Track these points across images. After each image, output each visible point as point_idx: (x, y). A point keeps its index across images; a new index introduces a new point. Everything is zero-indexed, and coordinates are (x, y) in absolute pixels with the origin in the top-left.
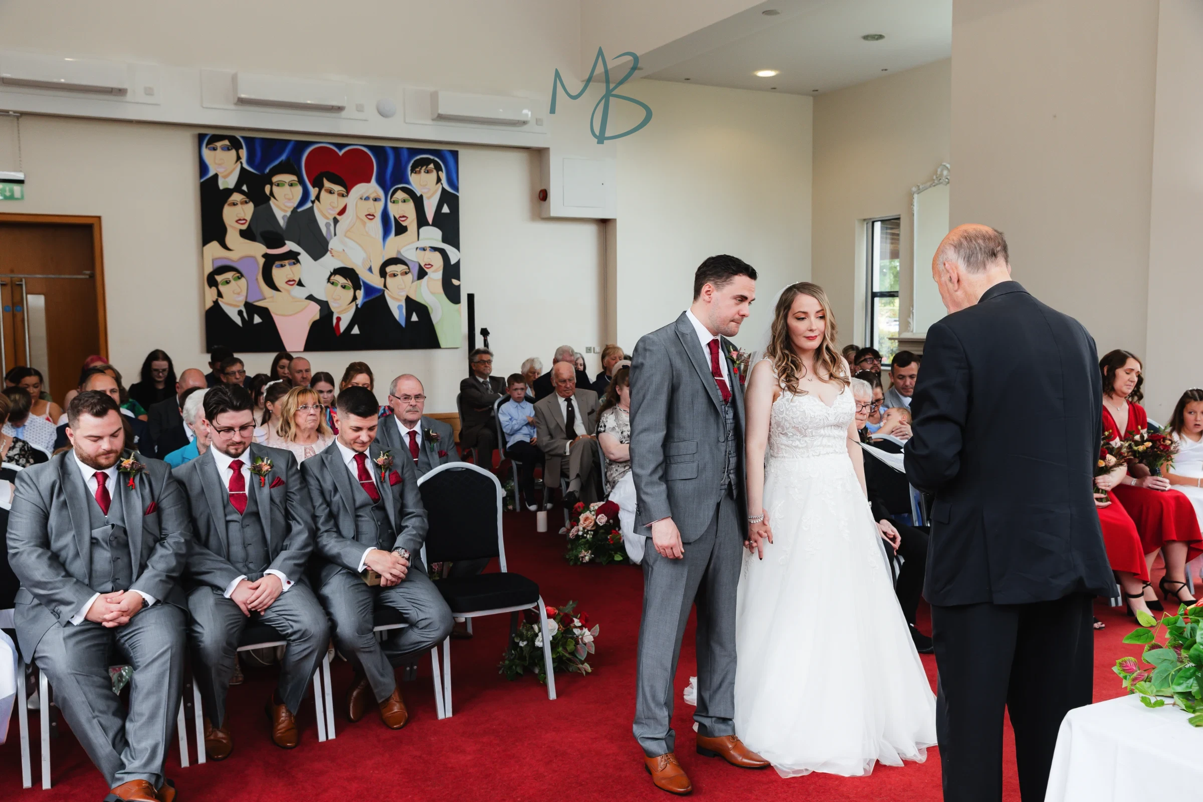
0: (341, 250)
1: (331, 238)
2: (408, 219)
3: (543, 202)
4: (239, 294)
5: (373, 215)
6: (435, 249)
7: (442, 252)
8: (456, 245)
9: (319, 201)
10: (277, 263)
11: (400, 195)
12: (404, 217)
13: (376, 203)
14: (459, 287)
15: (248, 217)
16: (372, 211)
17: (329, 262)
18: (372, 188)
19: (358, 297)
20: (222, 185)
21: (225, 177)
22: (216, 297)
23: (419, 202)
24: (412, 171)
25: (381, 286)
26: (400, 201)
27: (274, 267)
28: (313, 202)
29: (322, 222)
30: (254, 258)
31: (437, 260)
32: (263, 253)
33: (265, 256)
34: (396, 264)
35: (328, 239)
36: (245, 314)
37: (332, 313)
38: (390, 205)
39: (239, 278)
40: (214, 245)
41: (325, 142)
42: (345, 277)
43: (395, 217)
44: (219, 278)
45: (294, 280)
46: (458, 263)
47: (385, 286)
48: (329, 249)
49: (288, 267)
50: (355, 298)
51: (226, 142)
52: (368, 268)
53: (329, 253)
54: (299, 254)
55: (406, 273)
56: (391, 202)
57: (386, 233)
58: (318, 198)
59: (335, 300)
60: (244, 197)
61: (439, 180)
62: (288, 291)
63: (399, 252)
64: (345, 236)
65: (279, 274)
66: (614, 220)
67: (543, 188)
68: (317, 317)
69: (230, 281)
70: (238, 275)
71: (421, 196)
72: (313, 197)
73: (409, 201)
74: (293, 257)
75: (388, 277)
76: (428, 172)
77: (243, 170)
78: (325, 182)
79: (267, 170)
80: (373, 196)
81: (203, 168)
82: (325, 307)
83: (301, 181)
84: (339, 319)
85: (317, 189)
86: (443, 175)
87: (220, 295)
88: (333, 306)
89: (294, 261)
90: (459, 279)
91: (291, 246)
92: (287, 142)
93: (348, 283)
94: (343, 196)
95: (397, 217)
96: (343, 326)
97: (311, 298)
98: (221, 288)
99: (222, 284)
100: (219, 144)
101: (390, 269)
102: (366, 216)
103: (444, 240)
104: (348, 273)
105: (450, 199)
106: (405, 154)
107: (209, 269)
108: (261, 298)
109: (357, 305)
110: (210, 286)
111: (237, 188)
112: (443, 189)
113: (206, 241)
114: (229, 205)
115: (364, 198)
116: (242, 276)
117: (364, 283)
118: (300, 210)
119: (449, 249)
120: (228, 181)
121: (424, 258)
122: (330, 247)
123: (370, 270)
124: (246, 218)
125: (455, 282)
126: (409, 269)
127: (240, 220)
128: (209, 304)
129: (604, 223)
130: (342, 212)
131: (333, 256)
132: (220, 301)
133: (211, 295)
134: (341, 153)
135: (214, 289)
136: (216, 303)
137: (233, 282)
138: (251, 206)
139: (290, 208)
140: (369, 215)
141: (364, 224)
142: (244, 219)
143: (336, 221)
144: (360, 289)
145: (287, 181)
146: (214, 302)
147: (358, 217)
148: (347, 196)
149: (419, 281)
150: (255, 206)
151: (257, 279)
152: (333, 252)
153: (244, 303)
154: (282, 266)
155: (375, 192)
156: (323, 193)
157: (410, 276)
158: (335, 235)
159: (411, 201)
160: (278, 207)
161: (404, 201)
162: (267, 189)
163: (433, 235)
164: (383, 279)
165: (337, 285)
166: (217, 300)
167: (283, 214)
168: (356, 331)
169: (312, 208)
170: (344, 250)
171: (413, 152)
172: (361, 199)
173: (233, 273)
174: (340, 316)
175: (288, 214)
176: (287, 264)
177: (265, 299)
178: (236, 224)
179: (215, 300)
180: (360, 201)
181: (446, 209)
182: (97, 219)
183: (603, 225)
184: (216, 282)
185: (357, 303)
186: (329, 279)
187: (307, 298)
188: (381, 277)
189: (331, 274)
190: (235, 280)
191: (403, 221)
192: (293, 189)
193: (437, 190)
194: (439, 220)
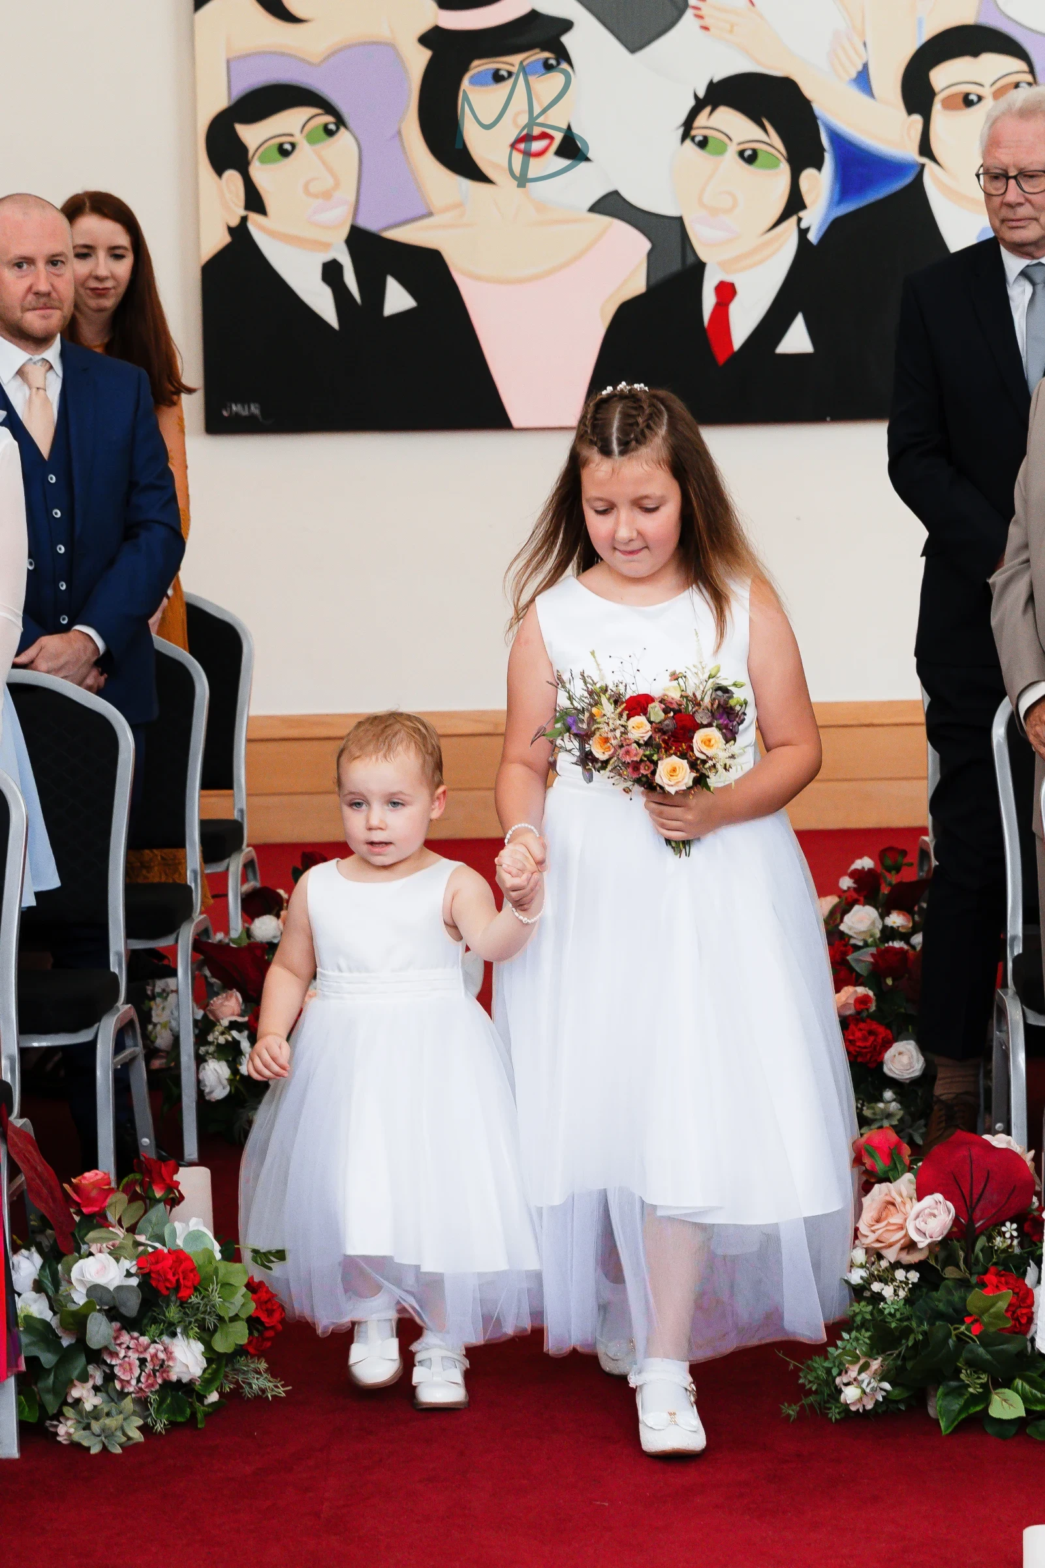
0: (742, 3)
4: (327, 195)
10: (480, 66)
17: (690, 54)
19: (807, 200)
22: (242, 212)
25: (908, 151)
27: (466, 83)
30: (387, 47)
32: (425, 26)
33: (433, 38)
34: (975, 51)
36: (350, 279)
37: (700, 266)
39: (330, 133)
42: (756, 116)
44: (251, 135)
45: (544, 135)
47: (925, 148)
48: (693, 1)
50: (795, 204)
52: (853, 70)
53: (689, 18)
54: (567, 25)
55: (1018, 89)
59: (713, 211)
65: (488, 111)
68: (638, 285)
69: (293, 145)
70: (329, 119)
74: (541, 37)
75: (937, 107)
82: (669, 239)
84: (726, 292)
87: (254, 201)
89: (545, 55)
93: (771, 141)
96: (743, 322)
97: (612, 205)
98: (257, 171)
99: (263, 161)
101: (943, 75)
104: (769, 99)
107: (216, 101)
108: (424, 211)
109: (803, 233)
110: (219, 170)
116: (340, 121)
117: (836, 138)
123: (862, 80)
126: (1030, 69)
128: (215, 240)
131: (706, 28)
132: (257, 227)
133: (221, 201)
135: (232, 177)
136: (240, 234)
137: (305, 151)
144: (819, 166)
146: (231, 230)
151: (399, 133)
152: (705, 9)
153: (345, 232)
154: (498, 76)
164: (917, 119)
165: (721, 150)
166: (244, 220)
168: (797, 339)
170: (753, 3)
173: (311, 112)
174: (728, 278)
177: (430, 214)
179: (235, 222)
184: (243, 149)
185: (803, 225)
186: (688, 124)
187: (596, 208)
188: (910, 110)
189: (699, 105)
190: (312, 139)
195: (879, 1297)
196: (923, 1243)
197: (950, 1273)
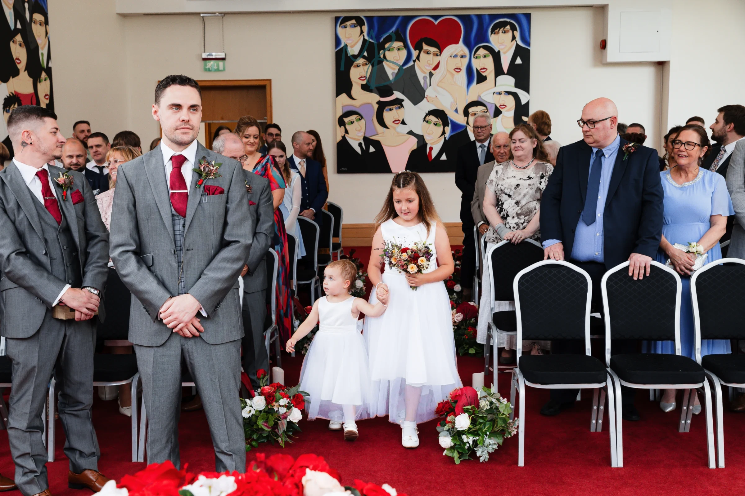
0: (434, 96)
1: (427, 88)
2: (487, 70)
3: (602, 51)
4: (359, 131)
6: (509, 93)
7: (515, 95)
8: (527, 89)
9: (419, 60)
10: (387, 108)
11: (482, 52)
12: (484, 68)
13: (463, 59)
15: (368, 75)
16: (459, 66)
17: (425, 106)
18: (460, 48)
19: (446, 132)
20: (350, 52)
21: (352, 47)
22: (344, 134)
23: (496, 56)
24: (492, 31)
25: (464, 123)
26: (482, 57)
27: (385, 111)
28: (414, 61)
29: (420, 76)
30: (371, 104)
31: (510, 101)
32: (377, 101)
33: (379, 103)
34: (477, 106)
35: (425, 88)
36: (363, 146)
37: (426, 144)
38: (473, 60)
39: (360, 120)
40: (344, 96)
41: (425, 15)
42: (437, 117)
43: (477, 69)
44: (346, 120)
45: (399, 120)
46: (528, 103)
47: (467, 123)
48: (426, 96)
49: (394, 110)
50: (444, 133)
51: (354, 21)
52: (455, 109)
53: (425, 99)
54: (403, 100)
56: (474, 57)
57: (470, 82)
58: (418, 58)
59: (429, 134)
60: (365, 60)
61: (514, 38)
62: (395, 129)
63: (479, 96)
64: (438, 85)
65: (388, 116)
66: (668, 62)
67: (602, 38)
68: (415, 147)
69: (354, 122)
70: (360, 117)
71: (499, 52)
72: (414, 58)
73: (489, 56)
74: (398, 103)
75: (470, 115)
76: (505, 32)
77: (364, 41)
78: (424, 45)
79: (382, 40)
80: (460, 54)
82: (421, 139)
83: (406, 46)
84: (431, 149)
85: (417, 51)
86: (517, 34)
87: (346, 132)
88: (427, 139)
89: (399, 106)
91: (397, 95)
92: (397, 17)
93: (439, 121)
94: (437, 55)
95: (479, 69)
96: (434, 154)
97: (411, 133)
98: (347, 127)
99: (349, 124)
100: (349, 23)
101: (471, 110)
102: (454, 69)
103: (517, 86)
104: (440, 114)
105: (522, 52)
106: (487, 19)
107: (339, 114)
108: (376, 134)
109: (445, 138)
110: (340, 126)
111: (360, 54)
112: (517, 45)
113: (338, 94)
114: (355, 67)
115: (453, 56)
116: (362, 118)
117: (452, 121)
118: (404, 68)
119: (521, 93)
120: (354, 50)
121: (498, 101)
122: (426, 94)
123: (456, 111)
125: (524, 118)
126: (487, 109)
127: (362, 77)
128: (339, 138)
129: (661, 65)
130: (436, 67)
131: (428, 101)
132: (347, 136)
133: (340, 131)
134: (436, 23)
135: (343, 127)
136: (344, 137)
137: (356, 123)
139: (397, 66)
140: (457, 69)
142: (364, 77)
143: (431, 75)
144: (448, 126)
145: (396, 47)
146: (342, 137)
147: (448, 71)
148: (440, 55)
149: (495, 118)
150: (373, 66)
151: (373, 120)
152: (428, 98)
153: (363, 137)
154: (390, 110)
155: (462, 50)
156: (422, 53)
158: (430, 85)
159: (491, 56)
160: (390, 67)
161: (485, 57)
163: (507, 82)
164: (466, 118)
165: (430, 123)
166: (345, 135)
167: (392, 71)
168: (444, 157)
169: (413, 66)
170: (436, 96)
171: (494, 17)
172: (451, 56)
173: (357, 116)
174: (432, 146)
175: (396, 71)
176: (394, 108)
177: (378, 134)
178: (359, 80)
179: (343, 135)
180: (450, 59)
182: (269, 81)
183: (660, 67)
184: (344, 122)
185: (445, 137)
186: (425, 118)
187: (408, 133)
188: (465, 116)
189: (427, 115)
190: (357, 121)
191: (483, 72)
192: (400, 52)
193: (513, 45)
194: (514, 70)
196: (457, 322)
197: (462, 327)
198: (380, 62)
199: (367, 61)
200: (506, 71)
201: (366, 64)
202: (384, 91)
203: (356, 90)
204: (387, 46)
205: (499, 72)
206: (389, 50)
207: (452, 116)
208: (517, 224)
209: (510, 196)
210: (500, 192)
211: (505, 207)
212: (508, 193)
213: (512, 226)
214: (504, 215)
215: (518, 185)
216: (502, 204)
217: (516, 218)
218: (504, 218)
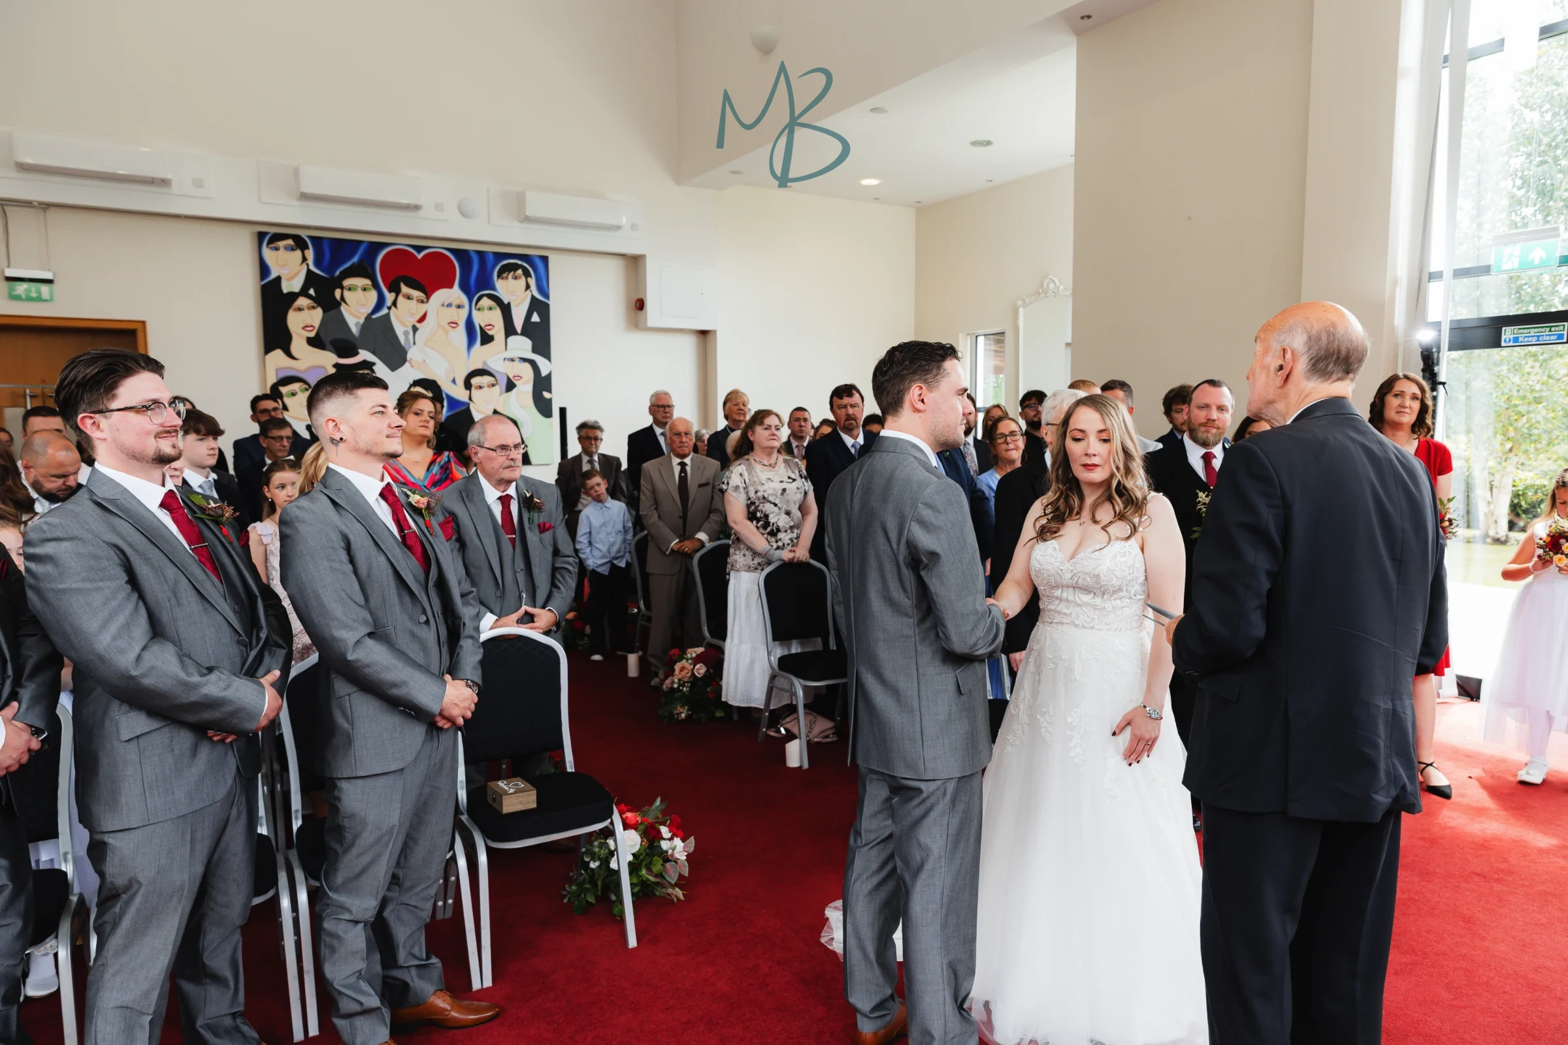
0: (422, 360)
1: (410, 347)
2: (495, 328)
3: (640, 313)
5: (456, 323)
6: (524, 360)
7: (533, 363)
8: (547, 354)
9: (396, 306)
11: (486, 302)
12: (490, 325)
13: (460, 311)
14: (550, 400)
15: (317, 324)
16: (455, 319)
18: (455, 294)
20: (286, 288)
21: (289, 279)
22: (281, 410)
23: (506, 310)
24: (499, 276)
25: (466, 399)
26: (486, 309)
28: (389, 308)
29: (399, 330)
30: (322, 367)
31: (527, 372)
32: (333, 362)
33: (336, 365)
34: (482, 375)
35: (406, 348)
38: (474, 312)
39: (307, 390)
40: (278, 355)
41: (402, 244)
43: (481, 327)
44: (284, 390)
46: (550, 375)
47: (470, 399)
48: (408, 359)
51: (290, 242)
52: (451, 379)
53: (407, 363)
54: (374, 364)
55: (493, 385)
56: (476, 309)
58: (394, 303)
60: (311, 302)
61: (528, 287)
63: (485, 363)
64: (426, 345)
66: (715, 332)
67: (640, 297)
69: (297, 393)
70: (306, 386)
71: (509, 303)
72: (389, 302)
73: (495, 308)
74: (367, 367)
75: (473, 389)
76: (516, 278)
77: (309, 272)
78: (402, 286)
79: (337, 273)
80: (455, 303)
81: (264, 269)
83: (376, 286)
86: (532, 282)
87: (286, 408)
89: (368, 371)
90: (550, 391)
91: (364, 355)
92: (360, 242)
94: (423, 302)
95: (483, 325)
98: (287, 400)
99: (288, 396)
100: (281, 244)
101: (475, 381)
102: (449, 323)
103: (535, 350)
104: (430, 385)
105: (539, 306)
106: (491, 258)
107: (272, 379)
111: (304, 292)
112: (533, 297)
113: (268, 348)
114: (295, 310)
115: (446, 305)
116: (311, 387)
117: (449, 397)
118: (374, 317)
119: (538, 359)
120: (293, 283)
121: (511, 370)
122: (409, 356)
123: (454, 381)
124: (314, 325)
125: (546, 395)
126: (496, 381)
127: (307, 326)
129: (704, 333)
130: (422, 319)
131: (412, 366)
134: (420, 256)
137: (300, 394)
138: (319, 312)
139: (362, 314)
140: (452, 323)
141: (446, 332)
142: (312, 326)
143: (415, 329)
144: (443, 403)
147: (439, 325)
148: (427, 302)
149: (509, 393)
150: (325, 311)
152: (412, 362)
155: (458, 298)
156: (400, 298)
157: (497, 389)
158: (414, 344)
159: (498, 308)
160: (352, 314)
161: (491, 309)
162: (338, 293)
163: (522, 345)
164: (468, 392)
167: (356, 320)
169: (388, 315)
170: (424, 360)
171: (500, 256)
172: (443, 305)
173: (299, 384)
175: (362, 321)
178: (303, 330)
180: (441, 308)
181: (535, 318)
182: (141, 324)
183: (701, 336)
184: (281, 393)
188: (466, 389)
189: (411, 386)
190: (302, 391)
191: (489, 330)
192: (367, 294)
193: (526, 297)
194: (529, 330)
195: (682, 690)
198: (337, 305)
199: (315, 302)
200: (519, 331)
201: (314, 308)
202: (345, 347)
203: (299, 345)
204: (347, 282)
205: (510, 330)
206: (350, 289)
207: (447, 388)
208: (791, 540)
209: (775, 505)
210: (762, 501)
211: (772, 519)
212: (773, 501)
213: (786, 543)
214: (772, 530)
215: (784, 490)
216: (766, 516)
217: (789, 531)
218: (774, 534)
